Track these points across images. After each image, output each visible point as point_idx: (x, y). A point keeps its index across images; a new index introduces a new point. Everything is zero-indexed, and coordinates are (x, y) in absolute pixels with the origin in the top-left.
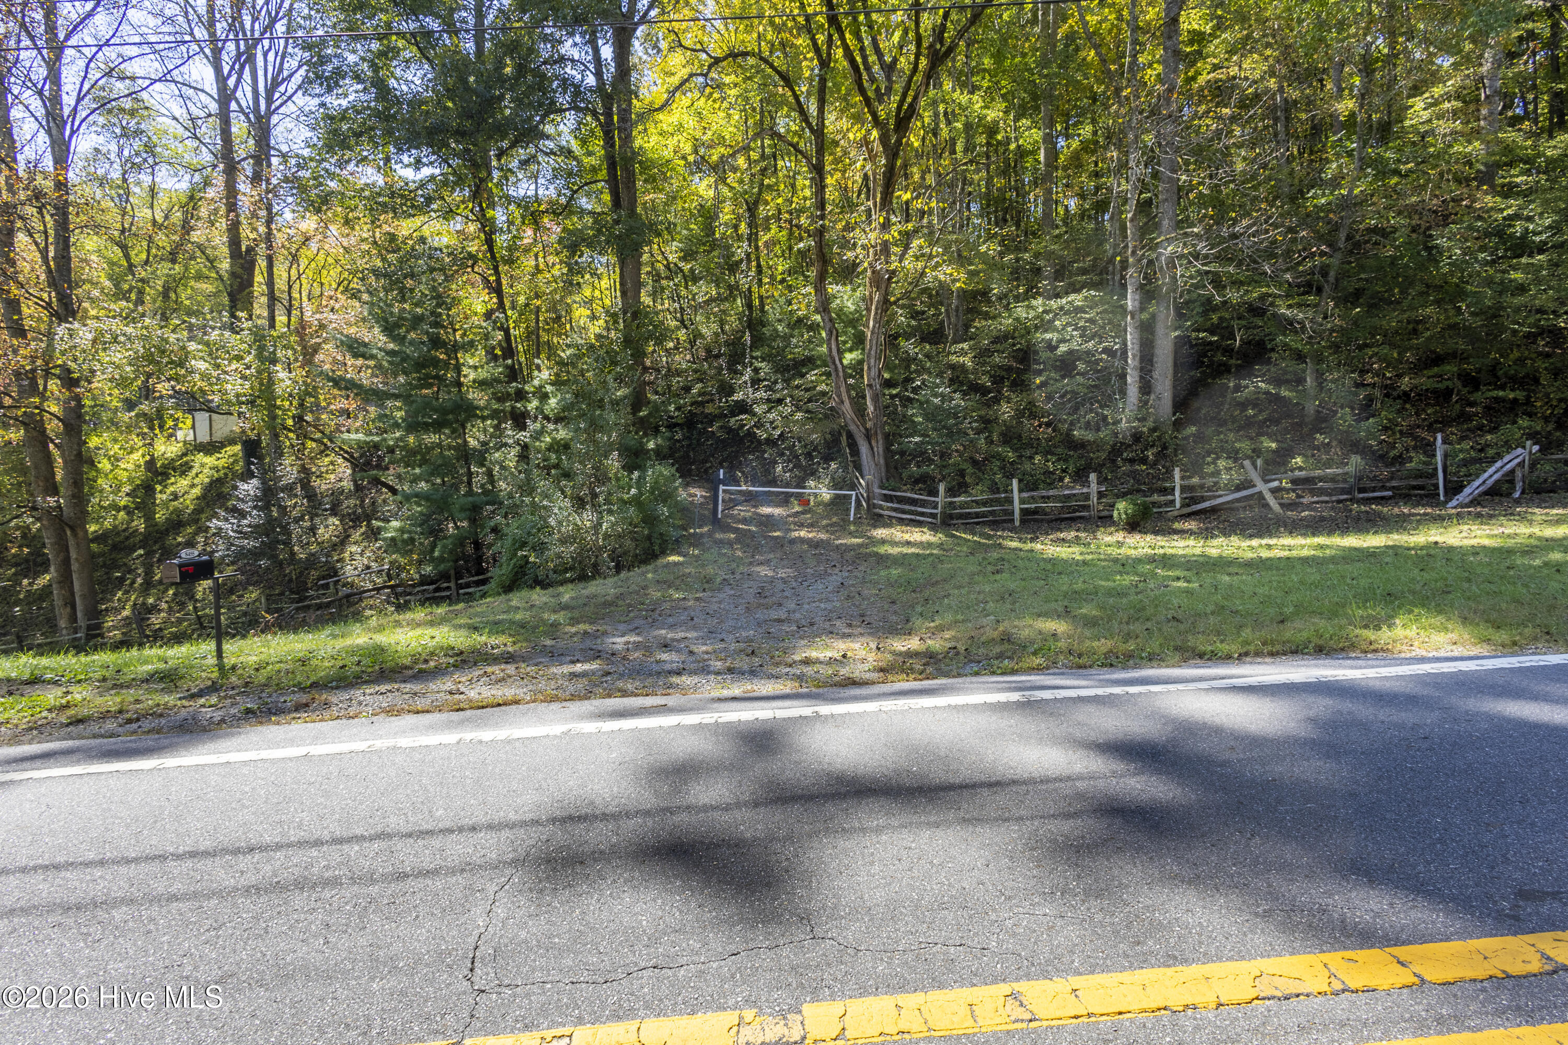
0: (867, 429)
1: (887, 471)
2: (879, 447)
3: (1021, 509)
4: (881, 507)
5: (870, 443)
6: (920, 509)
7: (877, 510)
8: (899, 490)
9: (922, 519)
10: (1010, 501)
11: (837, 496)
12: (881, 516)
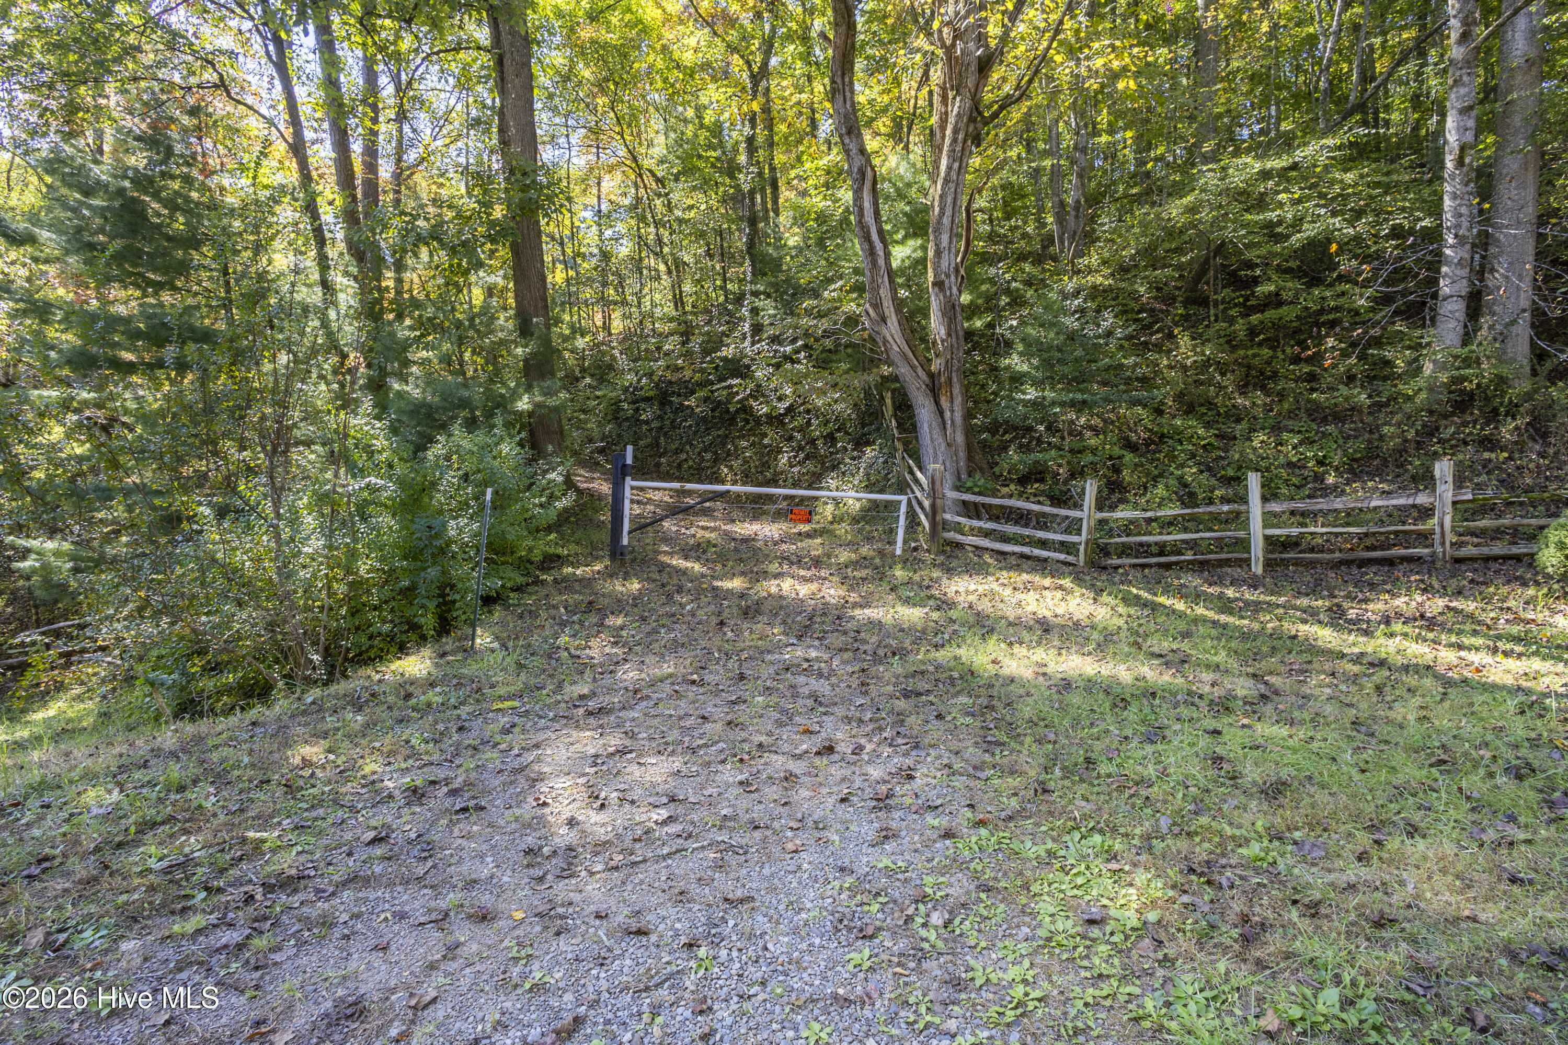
0: (931, 375)
1: (970, 458)
2: (955, 411)
3: (1267, 538)
4: (959, 529)
5: (937, 403)
6: (1041, 534)
7: (951, 535)
8: (994, 493)
9: (1044, 554)
10: (1239, 519)
11: (875, 504)
12: (959, 545)
